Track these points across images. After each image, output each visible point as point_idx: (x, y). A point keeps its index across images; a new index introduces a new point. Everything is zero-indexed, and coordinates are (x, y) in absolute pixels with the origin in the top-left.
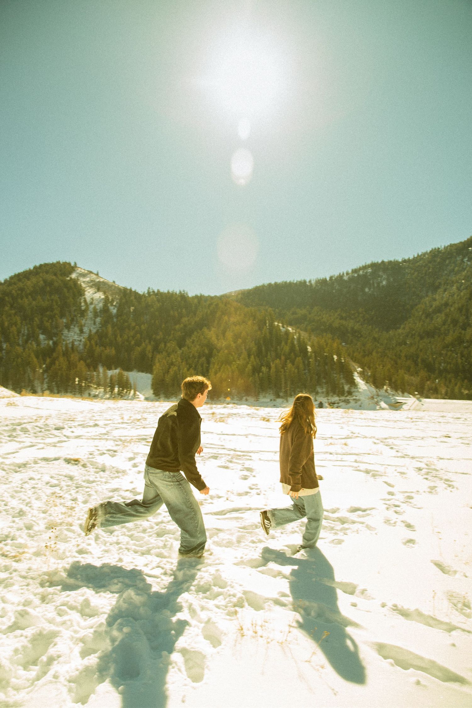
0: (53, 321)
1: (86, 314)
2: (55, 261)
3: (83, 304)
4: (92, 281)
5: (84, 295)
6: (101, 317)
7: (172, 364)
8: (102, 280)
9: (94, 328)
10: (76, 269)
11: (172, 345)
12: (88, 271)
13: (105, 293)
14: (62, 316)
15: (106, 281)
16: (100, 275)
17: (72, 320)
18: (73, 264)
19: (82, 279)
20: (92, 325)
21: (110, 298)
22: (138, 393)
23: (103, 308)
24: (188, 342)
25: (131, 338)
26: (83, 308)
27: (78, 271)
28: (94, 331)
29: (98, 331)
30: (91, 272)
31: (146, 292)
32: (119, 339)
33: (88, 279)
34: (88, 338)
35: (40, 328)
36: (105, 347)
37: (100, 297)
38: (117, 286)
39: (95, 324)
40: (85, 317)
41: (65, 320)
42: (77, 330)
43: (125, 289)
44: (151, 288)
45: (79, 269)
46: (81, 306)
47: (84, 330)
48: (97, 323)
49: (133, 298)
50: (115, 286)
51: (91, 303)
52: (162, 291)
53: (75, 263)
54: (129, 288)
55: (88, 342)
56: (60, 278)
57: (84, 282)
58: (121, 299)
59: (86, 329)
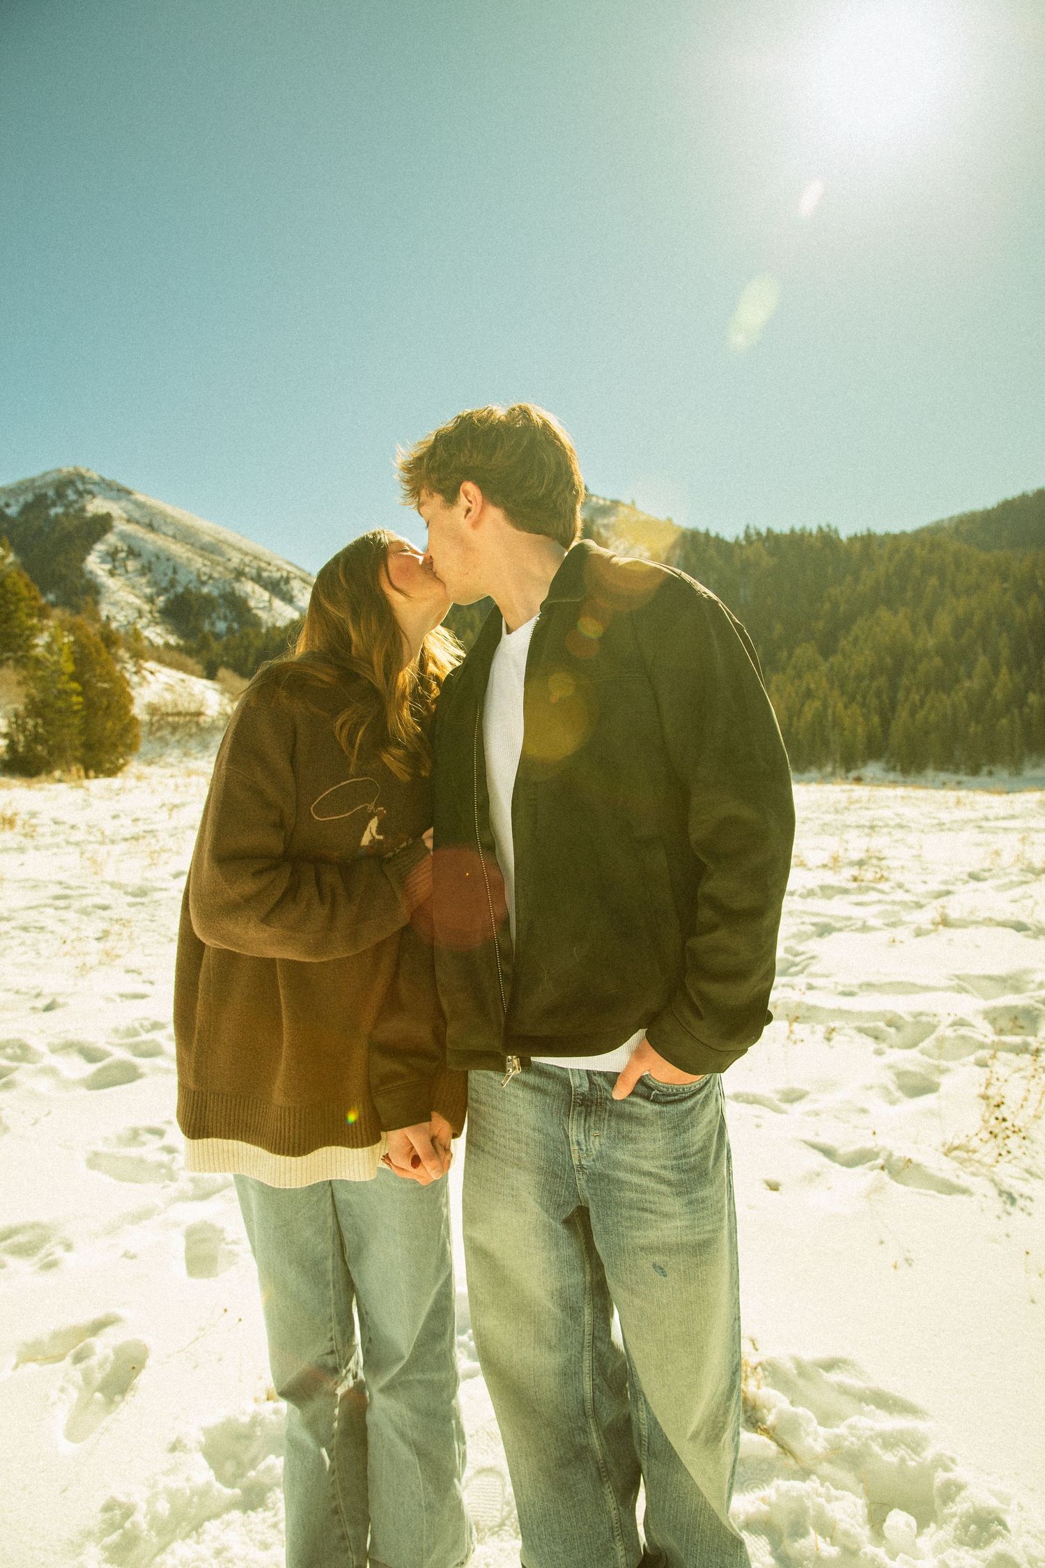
4: (621, 523)
7: (809, 694)
8: (642, 518)
11: (805, 651)
12: (611, 501)
13: (651, 547)
15: (652, 518)
16: (639, 507)
19: (600, 522)
24: (844, 643)
27: (591, 505)
30: (618, 503)
31: (742, 536)
33: (612, 520)
43: (695, 534)
44: (752, 526)
45: (594, 499)
49: (712, 552)
52: (777, 530)
54: (702, 529)
57: (605, 527)
58: (688, 557)
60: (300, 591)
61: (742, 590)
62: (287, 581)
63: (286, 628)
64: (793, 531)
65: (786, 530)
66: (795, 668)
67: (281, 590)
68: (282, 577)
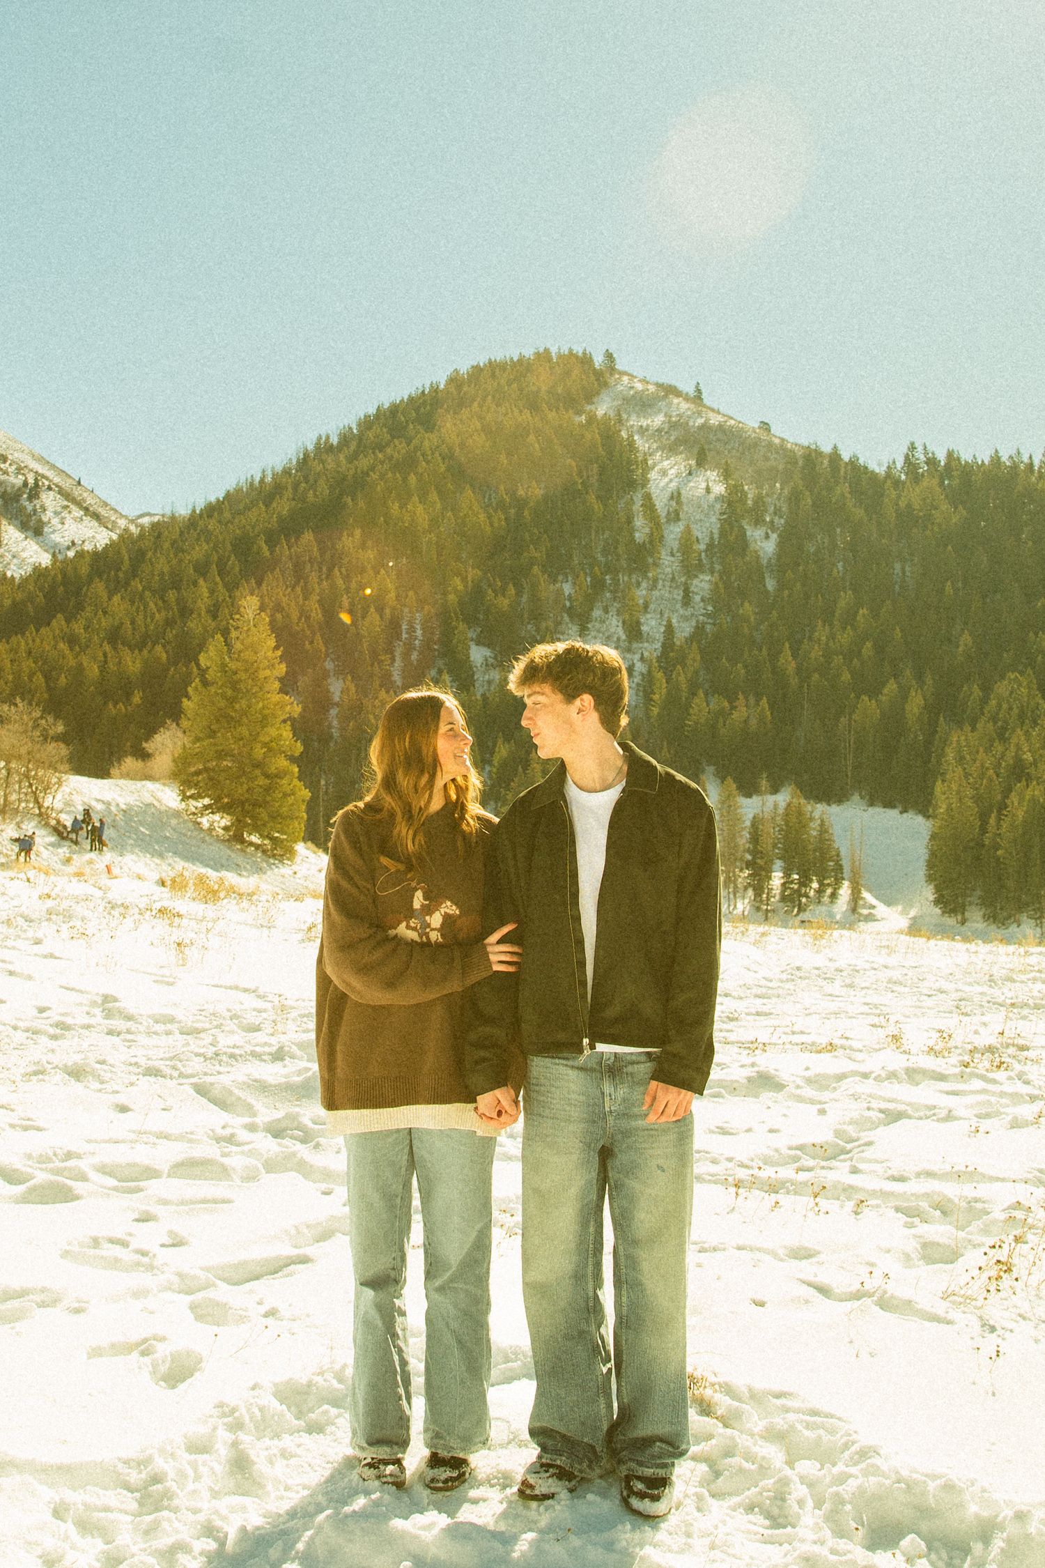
0: (519, 593)
1: (650, 560)
2: (529, 352)
3: (639, 522)
4: (674, 426)
5: (644, 486)
6: (712, 573)
8: (715, 420)
9: (686, 619)
10: (612, 381)
11: (1015, 688)
12: (658, 385)
13: (727, 474)
14: (557, 566)
15: (732, 422)
16: (707, 400)
17: (599, 585)
18: (598, 360)
19: (634, 421)
20: (679, 606)
21: (750, 491)
22: (866, 894)
23: (723, 533)
25: (838, 660)
26: (639, 537)
27: (620, 388)
28: (684, 630)
29: (699, 629)
30: (671, 390)
31: (899, 465)
32: (787, 662)
33: (658, 420)
34: (659, 659)
35: (471, 620)
36: (732, 700)
37: (708, 490)
38: (777, 441)
39: (687, 600)
40: (650, 575)
41: (567, 588)
42: (615, 625)
43: (811, 457)
44: (920, 449)
45: (625, 378)
46: (632, 531)
47: (644, 628)
48: (697, 598)
49: (843, 489)
50: (770, 445)
51: (675, 517)
52: (966, 456)
53: (609, 356)
54: (827, 449)
55: (659, 675)
56: (551, 415)
57: (643, 431)
58: (795, 498)
59: (653, 623)
60: (56, 513)
61: (898, 566)
62: (34, 493)
63: (25, 581)
64: (996, 460)
65: (984, 457)
66: (994, 719)
67: (22, 509)
68: (25, 484)
